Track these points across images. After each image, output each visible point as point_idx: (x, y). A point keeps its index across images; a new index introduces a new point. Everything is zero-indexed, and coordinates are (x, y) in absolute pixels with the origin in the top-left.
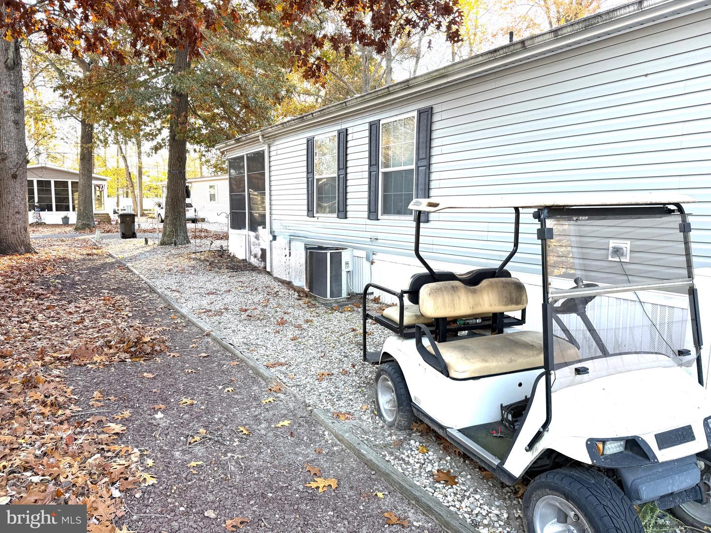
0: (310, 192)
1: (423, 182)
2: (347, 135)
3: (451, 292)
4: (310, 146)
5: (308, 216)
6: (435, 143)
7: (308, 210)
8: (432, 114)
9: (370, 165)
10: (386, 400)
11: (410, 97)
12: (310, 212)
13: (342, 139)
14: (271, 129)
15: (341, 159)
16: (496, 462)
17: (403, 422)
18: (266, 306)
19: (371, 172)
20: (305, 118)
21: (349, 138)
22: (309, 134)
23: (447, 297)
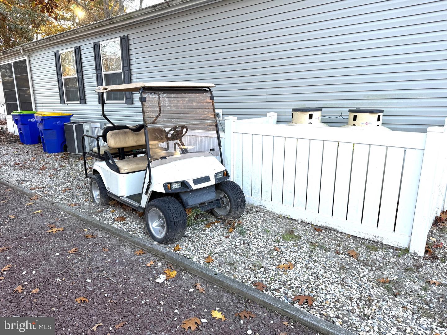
0: (60, 87)
1: (128, 80)
2: (80, 50)
3: (124, 134)
4: (57, 57)
5: (61, 103)
6: (132, 57)
7: (61, 100)
8: (128, 40)
9: (97, 70)
10: (96, 193)
11: (115, 29)
12: (62, 101)
13: (77, 53)
14: (28, 45)
15: (78, 65)
16: (137, 204)
17: (104, 201)
18: (34, 161)
19: (97, 74)
20: (51, 38)
21: (82, 52)
22: (56, 49)
23: (122, 138)
